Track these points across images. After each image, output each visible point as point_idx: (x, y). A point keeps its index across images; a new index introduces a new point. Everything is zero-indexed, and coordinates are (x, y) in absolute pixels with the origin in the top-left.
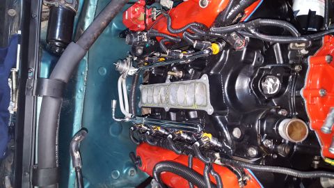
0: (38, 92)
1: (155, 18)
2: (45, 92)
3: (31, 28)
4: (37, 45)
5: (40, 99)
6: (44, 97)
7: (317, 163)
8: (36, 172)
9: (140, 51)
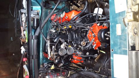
0: (32, 39)
1: (59, 18)
2: (33, 38)
3: (29, 24)
4: (31, 28)
5: (32, 40)
6: (33, 39)
7: (98, 52)
8: (33, 56)
9: (55, 27)
